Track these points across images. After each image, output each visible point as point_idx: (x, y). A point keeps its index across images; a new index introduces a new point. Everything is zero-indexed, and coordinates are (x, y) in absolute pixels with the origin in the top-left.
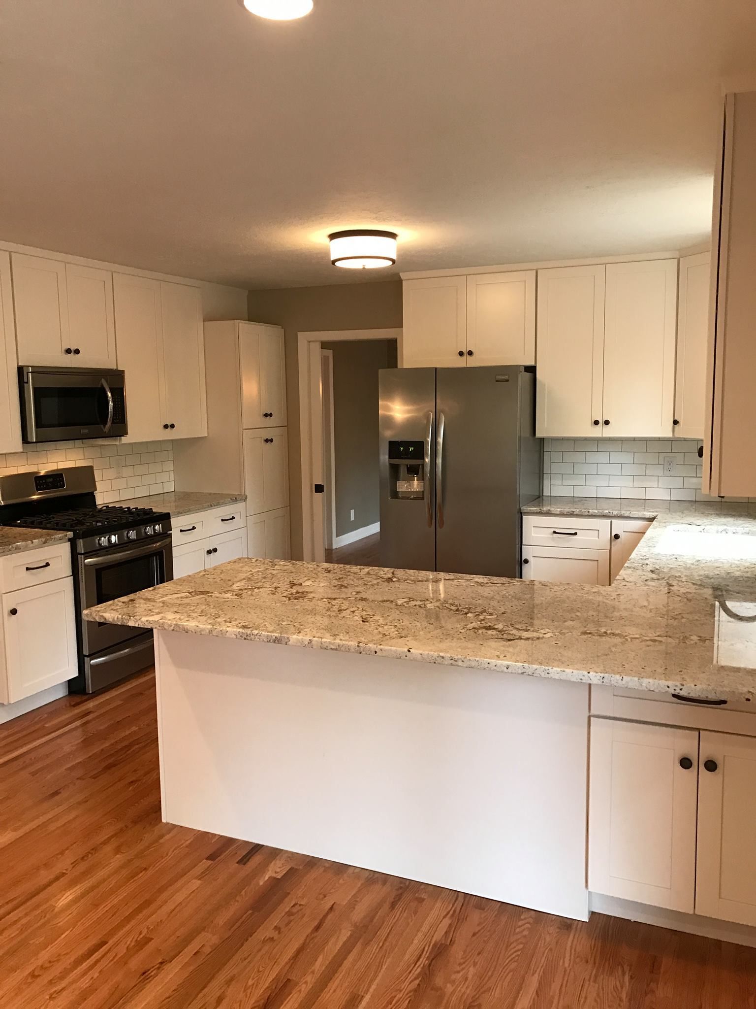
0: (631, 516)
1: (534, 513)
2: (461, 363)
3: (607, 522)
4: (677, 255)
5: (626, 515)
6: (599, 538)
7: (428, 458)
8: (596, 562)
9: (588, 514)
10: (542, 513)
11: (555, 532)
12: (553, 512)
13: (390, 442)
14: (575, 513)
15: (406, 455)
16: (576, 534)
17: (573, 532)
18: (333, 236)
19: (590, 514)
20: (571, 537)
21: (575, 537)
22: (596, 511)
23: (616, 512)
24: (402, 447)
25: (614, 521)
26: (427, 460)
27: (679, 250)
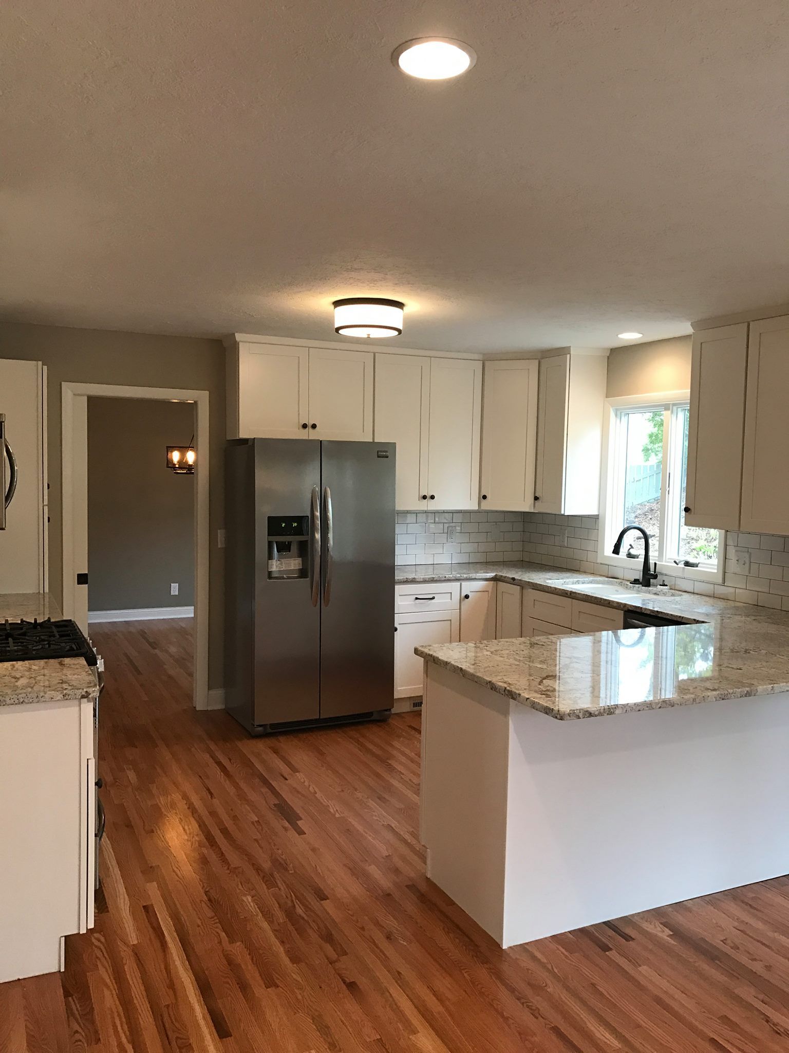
0: (477, 578)
1: (401, 582)
2: (303, 435)
3: (458, 584)
4: (481, 357)
5: (473, 577)
6: (451, 600)
7: (317, 533)
8: (449, 622)
9: (445, 579)
10: (408, 581)
11: (417, 599)
12: (417, 580)
13: (269, 518)
14: (435, 579)
15: (289, 531)
16: (433, 598)
17: (431, 596)
18: (337, 303)
19: (446, 579)
20: (430, 602)
21: (433, 601)
22: (451, 576)
23: (466, 575)
24: (283, 522)
25: (464, 583)
26: (318, 536)
27: (484, 354)
